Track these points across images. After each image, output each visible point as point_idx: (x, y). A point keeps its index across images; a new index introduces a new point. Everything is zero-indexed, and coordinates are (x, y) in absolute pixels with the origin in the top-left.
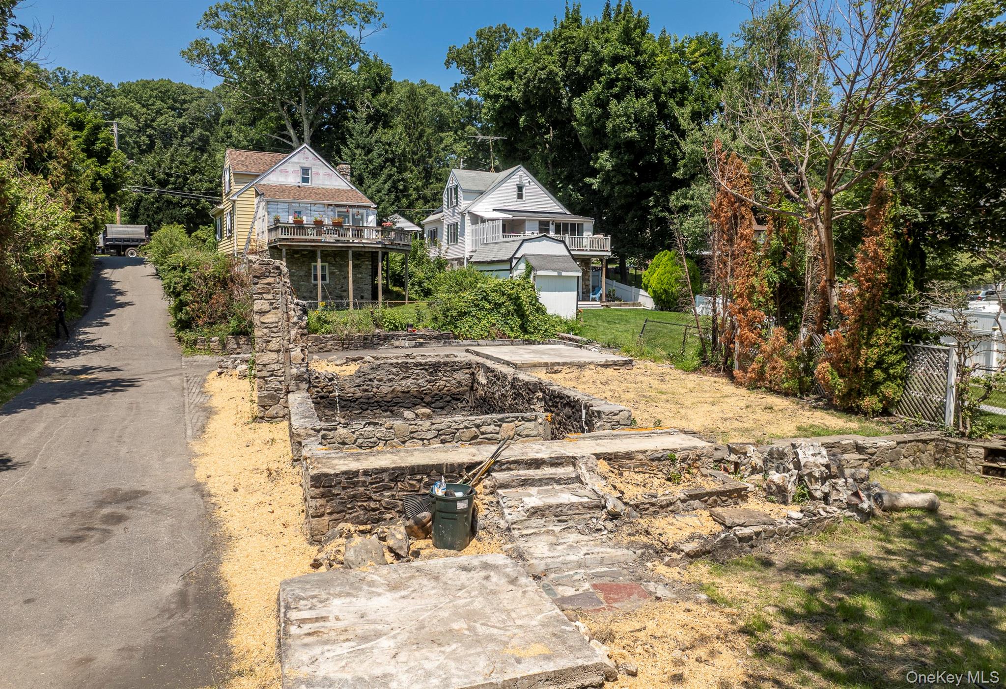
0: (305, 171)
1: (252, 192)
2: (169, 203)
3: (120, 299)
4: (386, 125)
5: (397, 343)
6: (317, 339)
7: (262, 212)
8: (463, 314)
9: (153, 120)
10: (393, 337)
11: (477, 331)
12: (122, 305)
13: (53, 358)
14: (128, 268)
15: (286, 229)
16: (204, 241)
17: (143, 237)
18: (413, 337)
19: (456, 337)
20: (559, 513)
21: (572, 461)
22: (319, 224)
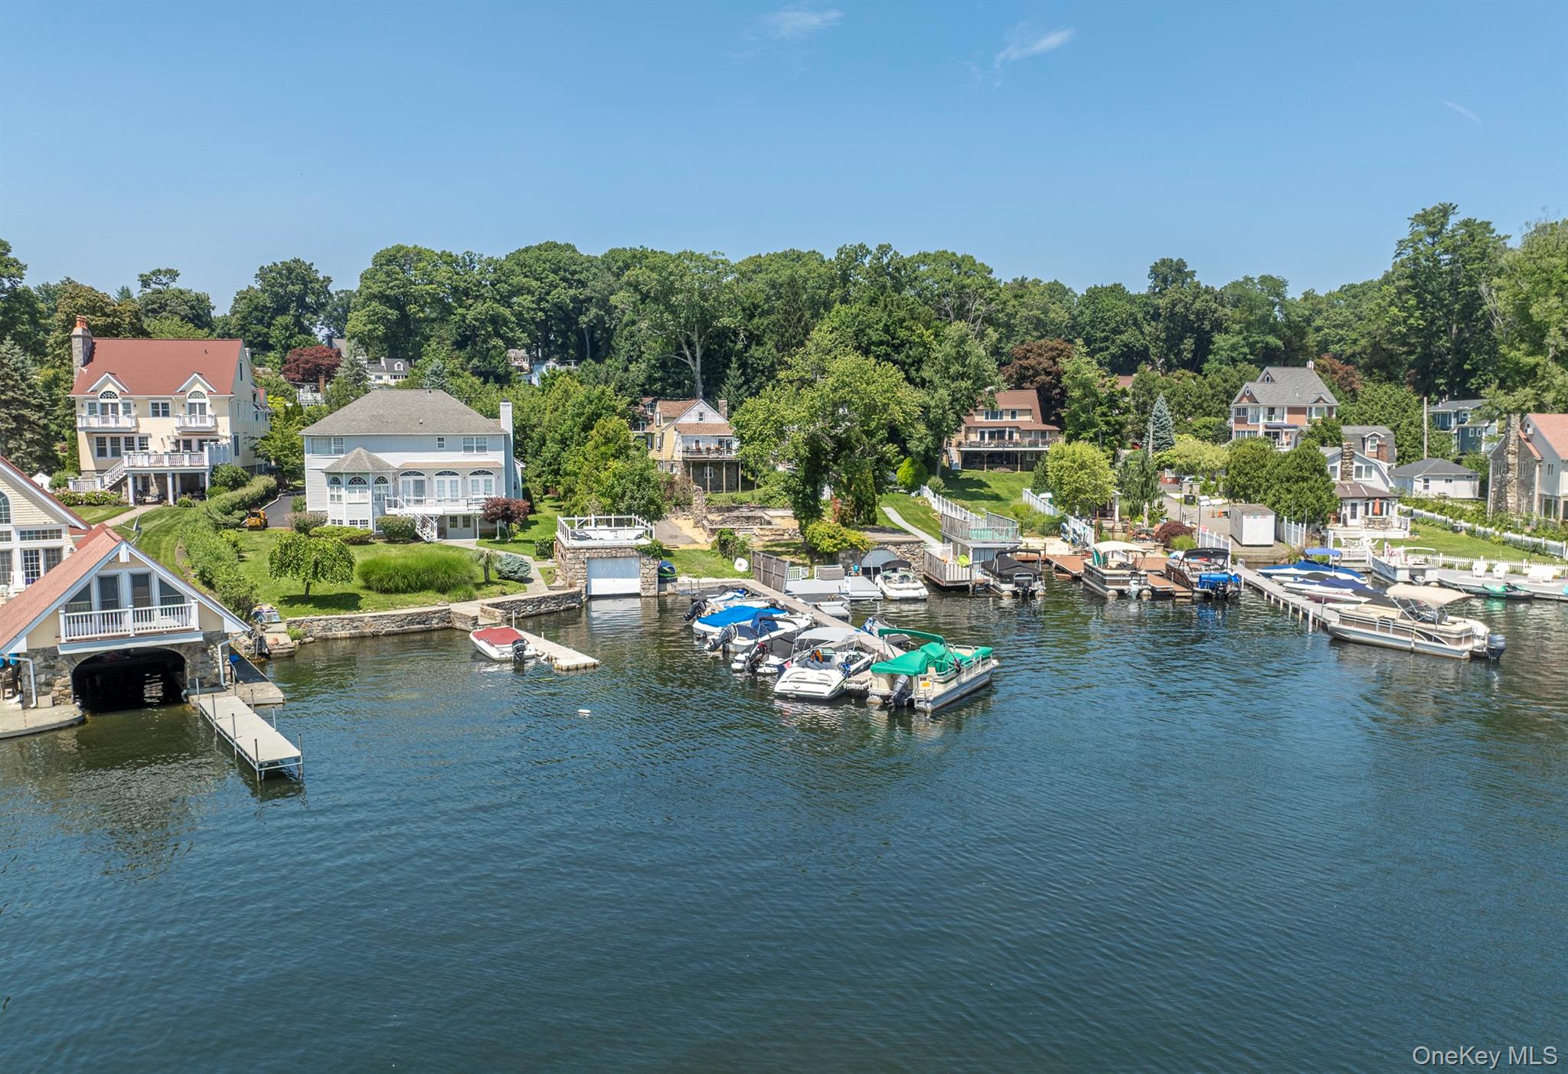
0: (701, 414)
1: (672, 428)
4: (760, 343)
7: (680, 441)
8: (773, 497)
9: (548, 294)
10: (740, 508)
11: (778, 505)
15: (690, 452)
18: (749, 507)
19: (769, 508)
21: (753, 529)
22: (708, 449)
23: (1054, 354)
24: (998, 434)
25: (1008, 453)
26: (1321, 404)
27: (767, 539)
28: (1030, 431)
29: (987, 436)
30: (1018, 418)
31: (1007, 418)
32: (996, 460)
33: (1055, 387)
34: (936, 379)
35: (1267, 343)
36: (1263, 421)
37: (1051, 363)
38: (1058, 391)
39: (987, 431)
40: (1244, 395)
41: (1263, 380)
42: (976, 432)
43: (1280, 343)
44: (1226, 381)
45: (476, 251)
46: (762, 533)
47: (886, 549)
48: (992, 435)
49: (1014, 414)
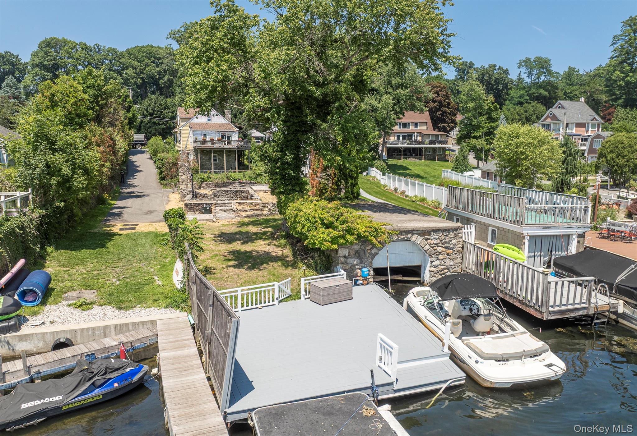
1: (187, 126)
2: (155, 123)
3: (138, 169)
5: (234, 185)
6: (207, 184)
7: (191, 134)
8: (259, 175)
9: (144, 69)
10: (233, 183)
11: (264, 181)
12: (139, 171)
13: (122, 189)
14: (139, 155)
15: (199, 142)
16: (170, 143)
17: (144, 140)
18: (240, 183)
19: (256, 183)
20: (225, 210)
21: (231, 203)
22: (212, 140)
23: (438, 89)
24: (409, 136)
25: (414, 149)
26: (595, 122)
27: (244, 214)
28: (429, 135)
29: (401, 138)
30: (419, 128)
31: (412, 128)
32: (408, 153)
33: (439, 109)
34: (382, 89)
35: (540, 94)
36: (562, 131)
37: (436, 95)
38: (440, 112)
39: (401, 135)
40: (548, 116)
41: (556, 108)
42: (394, 136)
43: (546, 94)
44: (526, 112)
45: (101, 44)
46: (239, 208)
47: (409, 240)
48: (404, 138)
49: (416, 125)
